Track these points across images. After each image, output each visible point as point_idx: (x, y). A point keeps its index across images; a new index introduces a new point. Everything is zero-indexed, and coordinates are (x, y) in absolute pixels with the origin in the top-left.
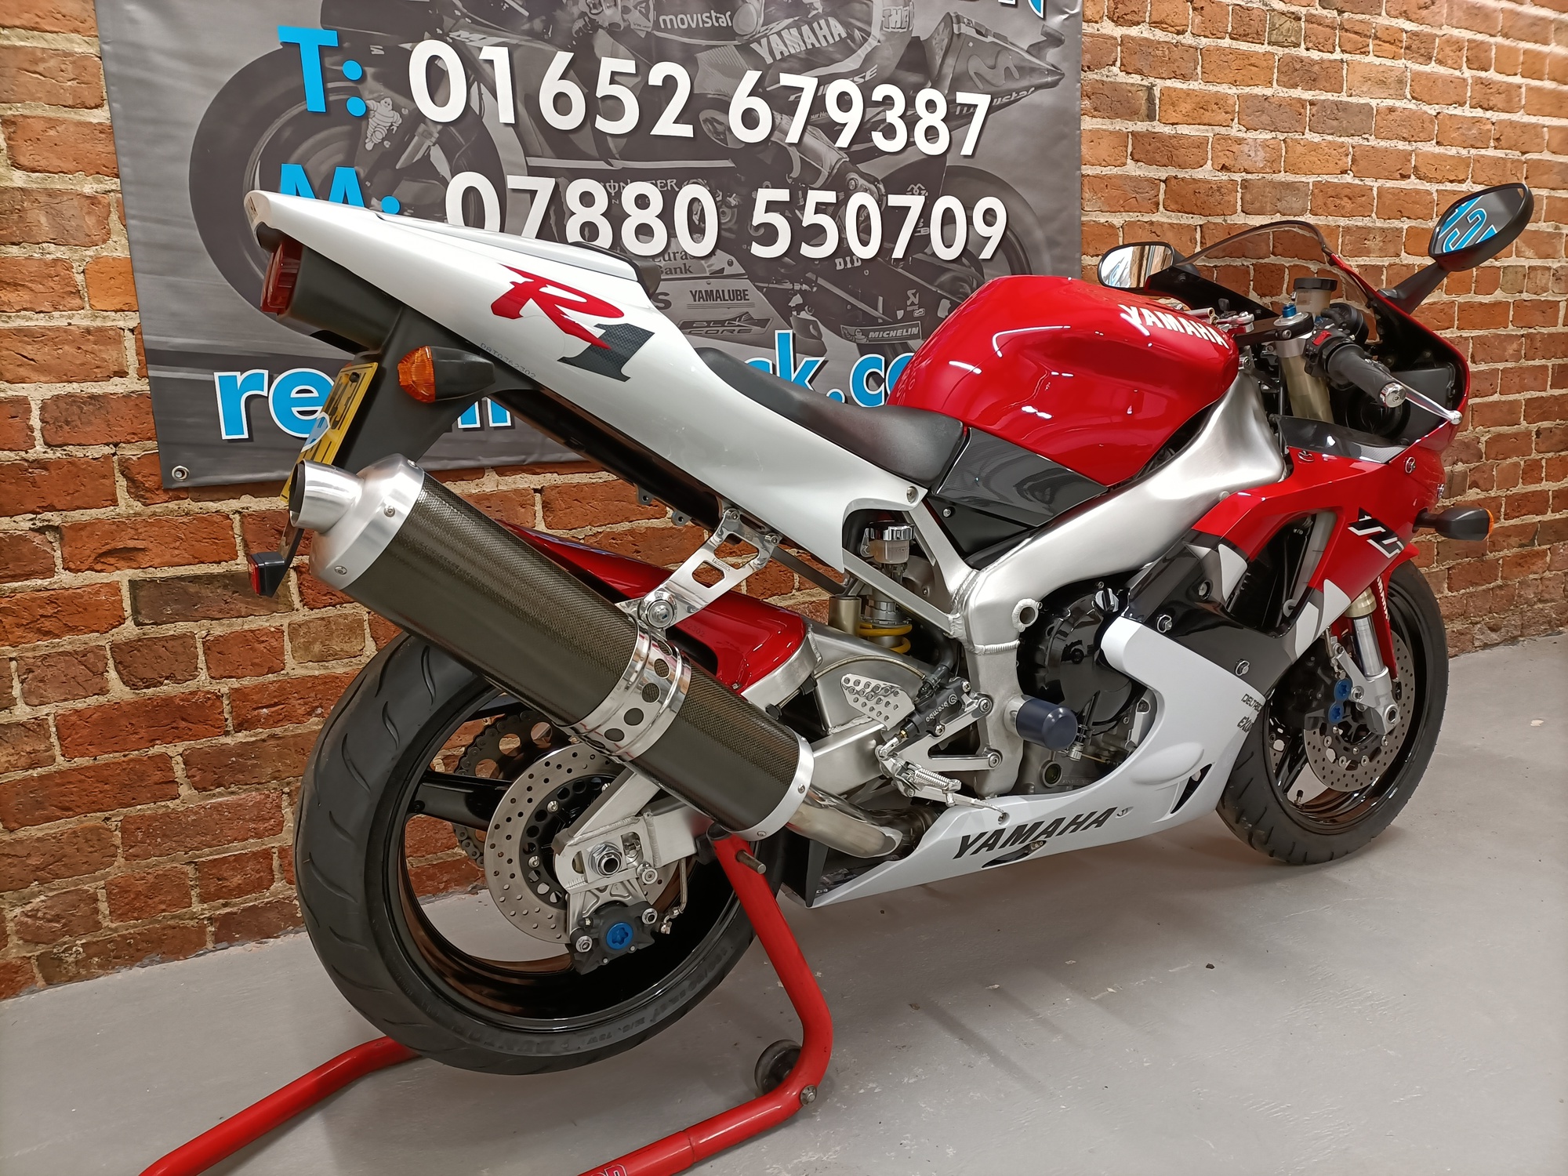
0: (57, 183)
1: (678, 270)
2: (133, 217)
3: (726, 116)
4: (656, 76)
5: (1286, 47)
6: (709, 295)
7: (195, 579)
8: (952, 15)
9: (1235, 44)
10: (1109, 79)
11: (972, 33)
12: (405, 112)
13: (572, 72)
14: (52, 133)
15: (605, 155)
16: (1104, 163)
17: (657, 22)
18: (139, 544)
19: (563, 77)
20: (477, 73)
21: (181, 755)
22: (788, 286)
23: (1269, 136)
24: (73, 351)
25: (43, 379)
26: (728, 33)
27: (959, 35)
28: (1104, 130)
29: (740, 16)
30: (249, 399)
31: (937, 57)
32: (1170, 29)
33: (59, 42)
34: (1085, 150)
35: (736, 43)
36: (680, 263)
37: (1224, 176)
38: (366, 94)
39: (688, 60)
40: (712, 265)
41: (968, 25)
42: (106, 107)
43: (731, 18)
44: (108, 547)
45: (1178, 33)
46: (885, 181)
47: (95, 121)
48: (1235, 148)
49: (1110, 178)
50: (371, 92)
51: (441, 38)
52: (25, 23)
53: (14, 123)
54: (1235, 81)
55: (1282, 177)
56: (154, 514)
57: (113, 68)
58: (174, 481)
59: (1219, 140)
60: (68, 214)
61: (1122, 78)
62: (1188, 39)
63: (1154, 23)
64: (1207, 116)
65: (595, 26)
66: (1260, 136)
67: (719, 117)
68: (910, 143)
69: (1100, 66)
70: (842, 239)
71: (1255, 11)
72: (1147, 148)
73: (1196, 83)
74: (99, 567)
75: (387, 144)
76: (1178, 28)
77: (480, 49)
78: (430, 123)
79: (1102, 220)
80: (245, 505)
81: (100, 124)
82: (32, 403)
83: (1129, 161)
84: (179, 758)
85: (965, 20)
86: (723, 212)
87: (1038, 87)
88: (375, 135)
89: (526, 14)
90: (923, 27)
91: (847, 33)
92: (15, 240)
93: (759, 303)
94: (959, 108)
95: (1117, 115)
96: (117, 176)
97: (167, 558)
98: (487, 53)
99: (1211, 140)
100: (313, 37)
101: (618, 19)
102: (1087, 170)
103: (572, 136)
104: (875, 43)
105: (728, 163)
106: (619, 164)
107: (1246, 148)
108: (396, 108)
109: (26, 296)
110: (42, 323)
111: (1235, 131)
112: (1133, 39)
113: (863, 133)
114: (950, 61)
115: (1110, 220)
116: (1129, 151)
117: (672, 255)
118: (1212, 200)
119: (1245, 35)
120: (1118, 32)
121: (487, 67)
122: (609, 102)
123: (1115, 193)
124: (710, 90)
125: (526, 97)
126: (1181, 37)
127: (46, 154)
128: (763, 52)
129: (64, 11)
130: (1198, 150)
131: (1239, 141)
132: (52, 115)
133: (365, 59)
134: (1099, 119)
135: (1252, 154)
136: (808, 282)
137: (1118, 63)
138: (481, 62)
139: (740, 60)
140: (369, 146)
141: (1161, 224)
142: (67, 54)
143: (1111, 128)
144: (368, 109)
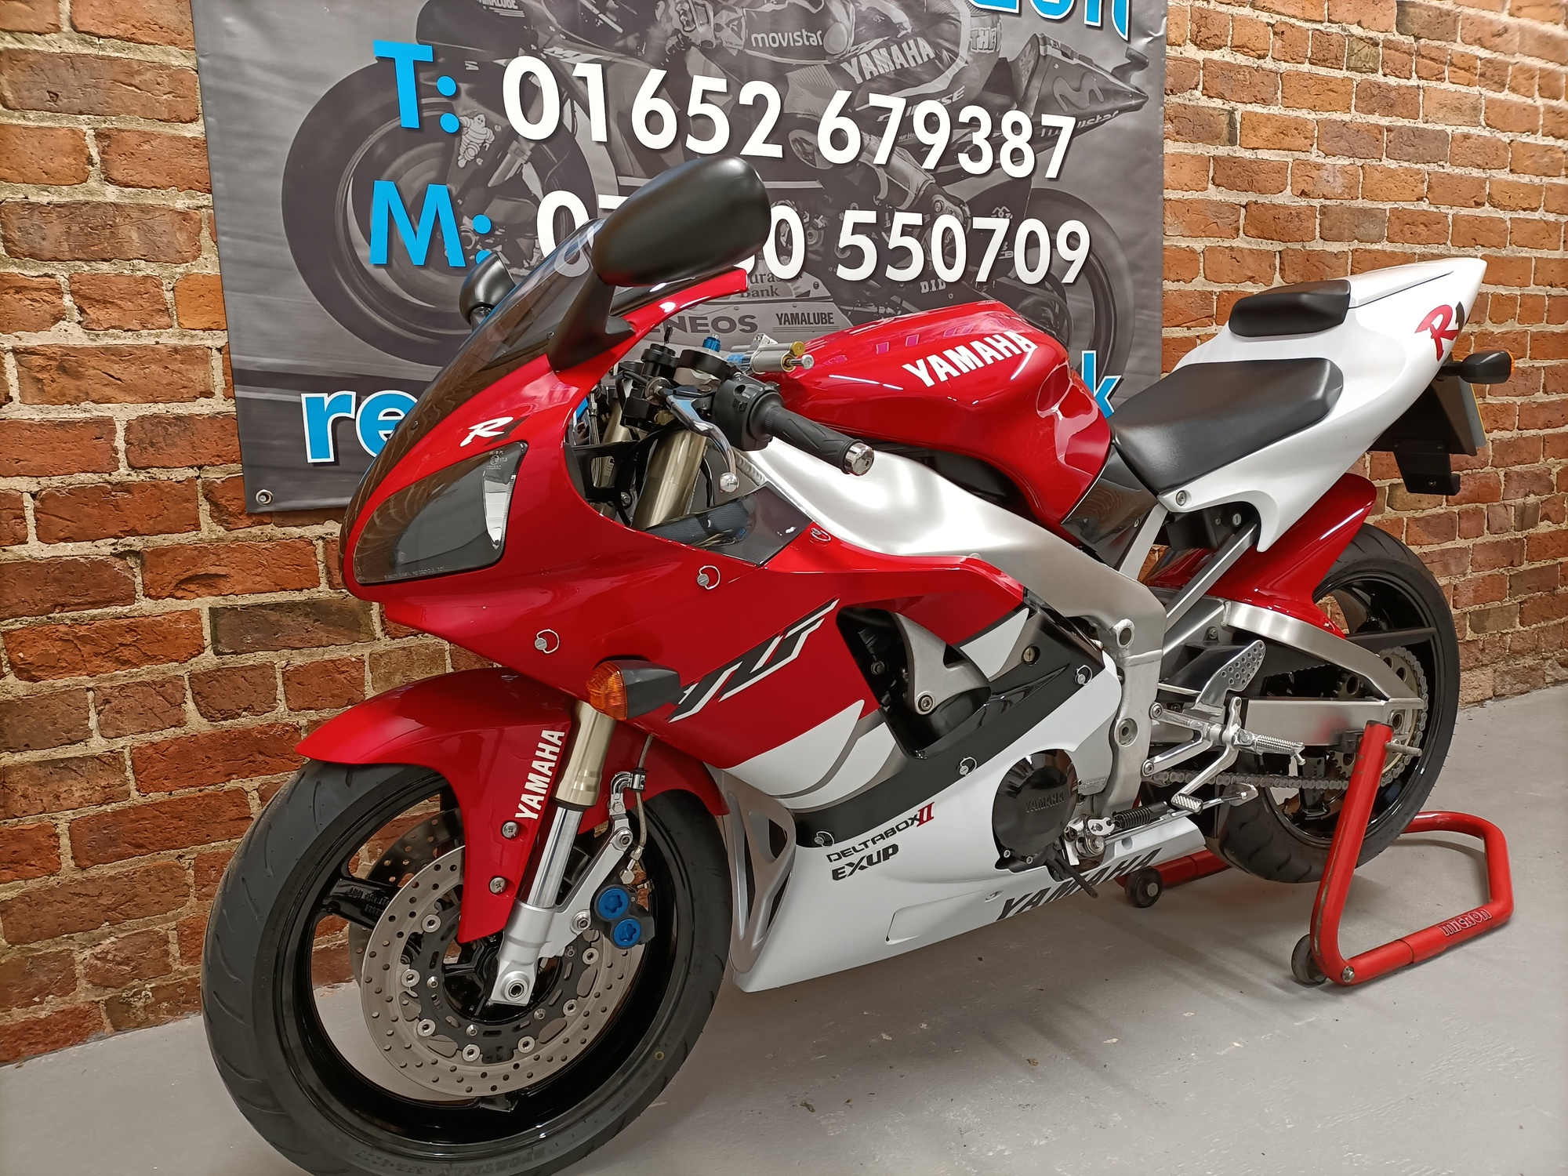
0: (150, 198)
1: (765, 292)
2: (225, 234)
3: (814, 137)
4: (747, 96)
5: (1365, 72)
6: (794, 318)
7: (276, 607)
8: (1039, 36)
9: (1315, 69)
10: (1191, 103)
11: (1058, 54)
12: (498, 129)
13: (664, 90)
14: (146, 147)
16: (1186, 188)
17: (748, 40)
18: (221, 571)
19: (655, 96)
20: (571, 91)
21: (257, 789)
22: (873, 309)
23: (1347, 162)
24: (160, 370)
25: (128, 399)
26: (819, 53)
27: (1045, 57)
28: (1187, 154)
29: (830, 35)
30: (336, 421)
31: (1023, 79)
32: (1251, 53)
33: (156, 55)
34: (1167, 174)
35: (827, 62)
36: (766, 285)
37: (1303, 202)
38: (460, 111)
39: (778, 78)
40: (798, 288)
41: (1054, 47)
42: (201, 121)
43: (822, 37)
44: (189, 573)
45: (1259, 57)
47: (189, 135)
48: (1314, 173)
49: (1191, 202)
50: (465, 109)
51: (534, 54)
52: (121, 34)
53: (108, 137)
54: (1315, 107)
55: (1360, 203)
56: (237, 539)
57: (210, 81)
58: (257, 505)
59: (1298, 165)
60: (159, 230)
61: (1204, 102)
62: (1268, 64)
63: (1236, 47)
64: (1287, 141)
65: (687, 44)
66: (1339, 162)
67: (808, 137)
68: (996, 165)
69: (1183, 90)
70: (927, 262)
71: (1334, 35)
72: (1228, 173)
73: (1276, 108)
74: (179, 594)
75: (479, 161)
76: (1259, 52)
77: (574, 66)
78: (522, 141)
79: (1184, 245)
80: (329, 531)
81: (194, 138)
82: (117, 424)
83: (1210, 186)
84: (255, 794)
85: (1052, 42)
86: (811, 234)
87: (1122, 110)
88: (467, 153)
89: (620, 30)
90: (1010, 49)
91: (936, 54)
92: (105, 256)
94: (1044, 130)
95: (1199, 139)
96: (210, 191)
97: (249, 584)
98: (581, 70)
99: (1290, 165)
100: (409, 52)
101: (710, 37)
102: (1169, 194)
103: (663, 156)
104: (963, 64)
105: (816, 185)
107: (1324, 174)
108: (489, 124)
109: (115, 313)
110: (130, 342)
111: (1314, 156)
112: (1215, 62)
113: (950, 154)
114: (1036, 83)
115: (1191, 245)
116: (1211, 175)
117: (759, 277)
118: (1291, 225)
119: (1324, 61)
120: (1200, 55)
121: (580, 84)
122: (700, 121)
123: (1196, 217)
124: (801, 107)
125: (619, 115)
126: (1262, 61)
127: (140, 169)
128: (853, 71)
129: (160, 22)
130: (1278, 175)
131: (1318, 167)
132: (147, 129)
133: (459, 75)
134: (1181, 143)
135: (1331, 179)
136: (893, 306)
137: (1200, 87)
138: (575, 79)
139: (830, 79)
140: (462, 163)
141: (1241, 250)
142: (163, 67)
143: (1193, 152)
144: (461, 126)
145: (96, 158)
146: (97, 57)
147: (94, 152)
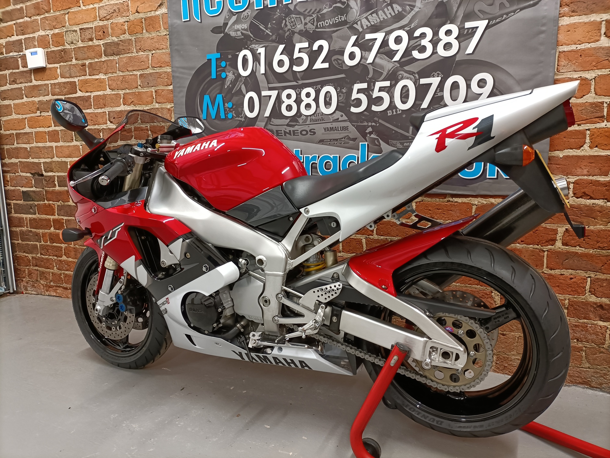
1: (319, 120)
2: (175, 113)
3: (342, 57)
4: (315, 47)
6: (332, 129)
12: (236, 74)
14: (163, 93)
15: (296, 79)
19: (281, 54)
20: (256, 58)
22: (366, 124)
26: (345, 23)
29: (350, 15)
31: (454, 8)
33: (165, 69)
34: (562, 37)
35: (348, 26)
36: (320, 117)
38: (226, 71)
39: (328, 37)
40: (334, 117)
42: (172, 85)
46: (418, 73)
47: (170, 89)
50: (228, 70)
51: (247, 49)
52: (159, 66)
53: (157, 91)
57: (174, 74)
65: (293, 33)
67: (339, 57)
68: (434, 52)
70: (392, 102)
75: (230, 86)
86: (340, 96)
88: (228, 83)
89: (271, 34)
91: (403, 9)
93: (353, 132)
94: (466, 31)
98: (259, 51)
100: (214, 56)
101: (302, 28)
102: (563, 48)
103: (284, 75)
104: (418, 10)
105: (343, 76)
106: (300, 82)
108: (234, 74)
113: (407, 52)
114: (462, 8)
117: (317, 114)
121: (259, 55)
122: (298, 60)
123: (588, 59)
124: (337, 47)
125: (269, 63)
127: (162, 99)
133: (227, 60)
134: (576, 17)
136: (375, 122)
138: (257, 54)
139: (349, 33)
140: (226, 87)
142: (166, 72)
144: (226, 75)
145: (154, 97)
146: (155, 72)
147: (154, 96)
